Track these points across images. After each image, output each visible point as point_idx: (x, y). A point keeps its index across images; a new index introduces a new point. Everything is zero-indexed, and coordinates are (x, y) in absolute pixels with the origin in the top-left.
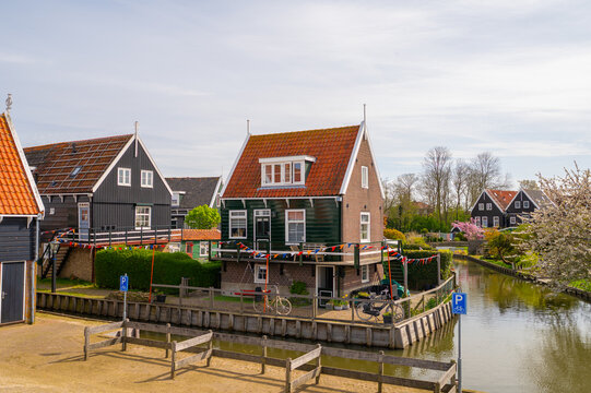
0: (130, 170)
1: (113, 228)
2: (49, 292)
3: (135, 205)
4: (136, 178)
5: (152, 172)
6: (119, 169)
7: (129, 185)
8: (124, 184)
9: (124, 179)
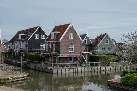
0: (38, 35)
1: (32, 49)
2: (16, 62)
3: (40, 43)
4: (40, 37)
5: (45, 35)
6: (35, 35)
7: (38, 38)
8: (37, 38)
9: (37, 37)
